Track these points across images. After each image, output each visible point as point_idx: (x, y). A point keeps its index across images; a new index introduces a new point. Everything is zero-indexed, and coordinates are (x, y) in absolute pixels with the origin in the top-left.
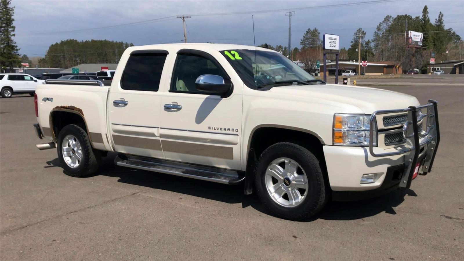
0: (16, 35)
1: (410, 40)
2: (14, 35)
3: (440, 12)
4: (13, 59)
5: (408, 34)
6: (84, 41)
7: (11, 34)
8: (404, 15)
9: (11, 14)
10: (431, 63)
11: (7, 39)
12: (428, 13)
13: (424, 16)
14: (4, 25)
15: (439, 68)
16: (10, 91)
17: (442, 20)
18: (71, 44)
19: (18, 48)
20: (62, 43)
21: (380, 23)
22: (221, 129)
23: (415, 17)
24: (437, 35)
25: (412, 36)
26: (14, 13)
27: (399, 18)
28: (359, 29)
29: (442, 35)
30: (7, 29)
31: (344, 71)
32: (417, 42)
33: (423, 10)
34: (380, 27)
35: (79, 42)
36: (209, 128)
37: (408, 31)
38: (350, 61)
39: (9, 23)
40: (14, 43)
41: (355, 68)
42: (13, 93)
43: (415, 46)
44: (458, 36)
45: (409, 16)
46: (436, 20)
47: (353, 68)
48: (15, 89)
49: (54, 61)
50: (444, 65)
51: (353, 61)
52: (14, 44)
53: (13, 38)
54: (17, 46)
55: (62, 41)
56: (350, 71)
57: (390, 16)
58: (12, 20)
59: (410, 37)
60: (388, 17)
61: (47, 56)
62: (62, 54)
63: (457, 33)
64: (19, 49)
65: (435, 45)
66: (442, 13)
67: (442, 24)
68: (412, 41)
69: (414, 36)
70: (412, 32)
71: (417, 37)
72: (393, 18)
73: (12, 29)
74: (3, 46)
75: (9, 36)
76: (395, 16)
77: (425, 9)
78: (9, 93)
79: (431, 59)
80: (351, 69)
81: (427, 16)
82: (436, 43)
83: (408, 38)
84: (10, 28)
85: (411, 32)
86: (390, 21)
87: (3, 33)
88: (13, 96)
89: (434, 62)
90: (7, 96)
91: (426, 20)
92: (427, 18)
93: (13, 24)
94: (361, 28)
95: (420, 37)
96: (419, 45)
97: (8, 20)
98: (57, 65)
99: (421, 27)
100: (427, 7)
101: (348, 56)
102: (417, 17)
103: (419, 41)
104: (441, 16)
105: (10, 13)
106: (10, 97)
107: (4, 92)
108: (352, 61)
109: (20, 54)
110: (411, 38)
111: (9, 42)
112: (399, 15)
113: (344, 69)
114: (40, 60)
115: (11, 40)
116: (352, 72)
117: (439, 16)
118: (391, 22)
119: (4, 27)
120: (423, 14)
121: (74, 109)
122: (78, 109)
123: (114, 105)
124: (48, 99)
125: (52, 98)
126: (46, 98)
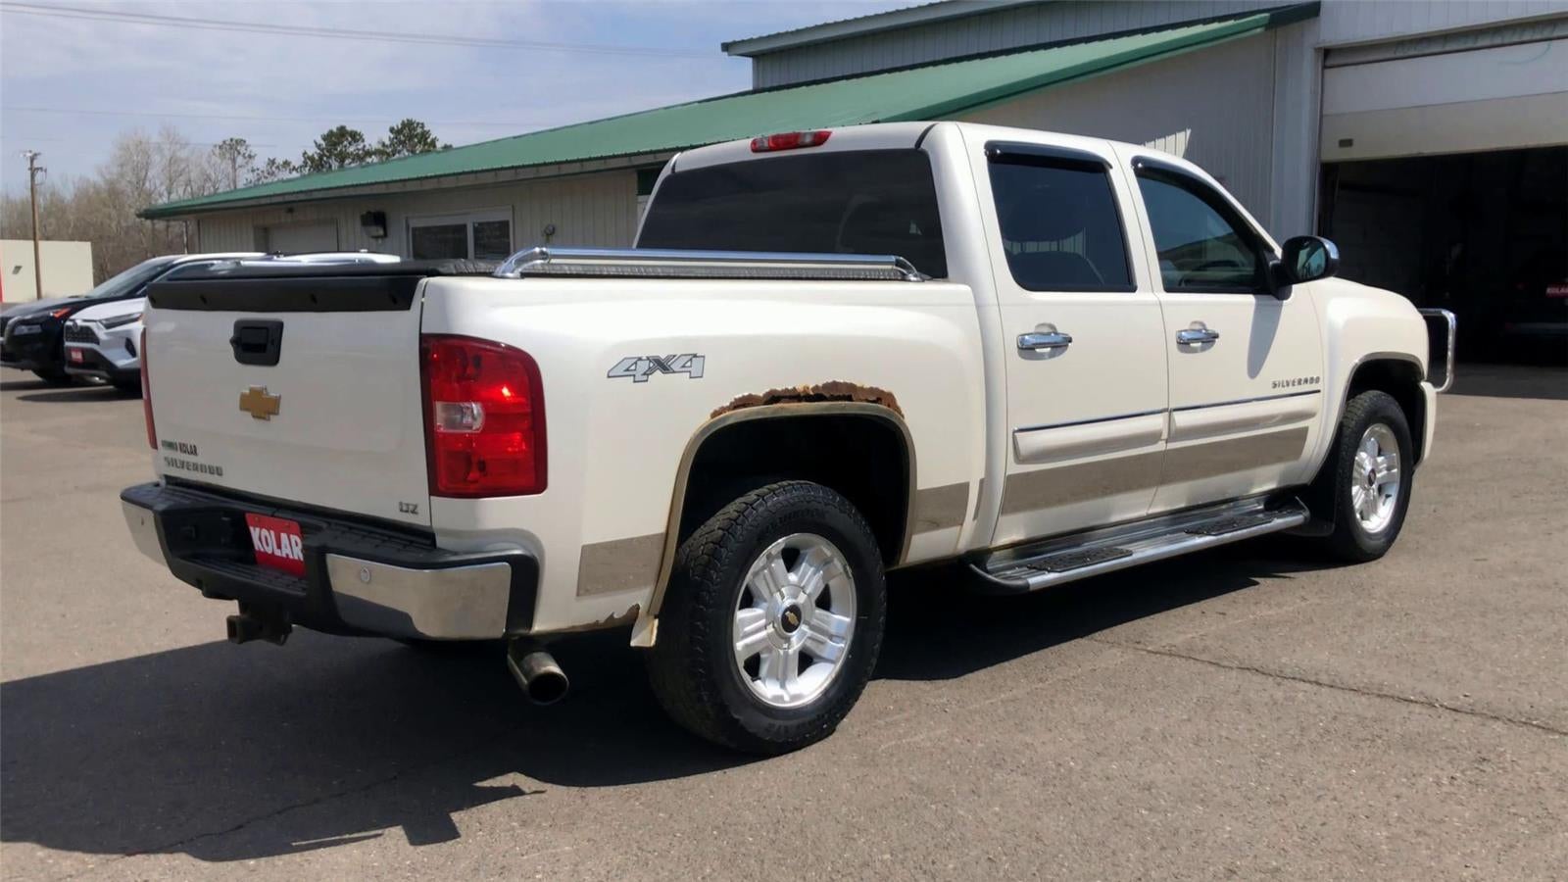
121: (849, 398)
122: (872, 390)
123: (1024, 352)
124: (662, 365)
125: (695, 356)
126: (648, 358)
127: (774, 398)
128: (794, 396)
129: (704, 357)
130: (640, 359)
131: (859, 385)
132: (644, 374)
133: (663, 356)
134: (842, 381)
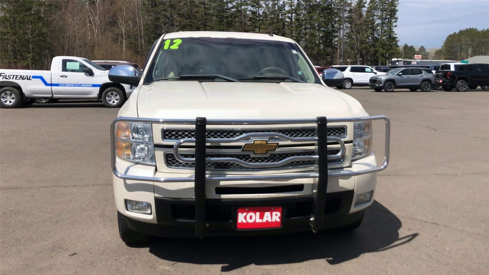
0: (397, 26)
2: (396, 26)
4: (392, 51)
6: (485, 30)
7: (394, 26)
9: (396, 5)
11: (390, 30)
14: (388, 17)
16: (350, 83)
18: (470, 33)
19: (398, 39)
20: (461, 32)
26: (398, 4)
30: (391, 20)
35: (480, 30)
39: (393, 14)
40: (394, 34)
42: (353, 85)
48: (355, 81)
49: (450, 52)
52: (394, 36)
53: (394, 29)
54: (397, 38)
55: (460, 30)
58: (396, 11)
61: (444, 47)
62: (459, 44)
64: (399, 41)
73: (395, 20)
74: (386, 38)
75: (392, 27)
78: (349, 85)
84: (393, 19)
87: (387, 24)
88: (353, 87)
90: (347, 87)
93: (397, 15)
97: (393, 11)
98: (452, 57)
105: (395, 3)
106: (350, 88)
107: (345, 83)
109: (399, 46)
111: (390, 34)
114: (436, 51)
115: (393, 32)
119: (388, 19)
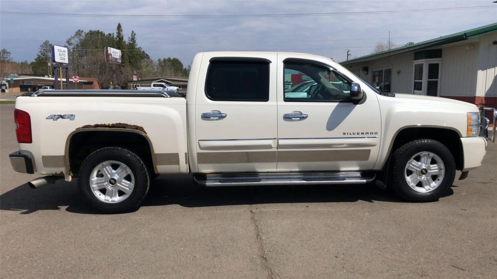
1: (110, 56)
3: (133, 31)
5: (108, 51)
8: (96, 30)
10: (134, 80)
12: (122, 30)
13: (119, 33)
15: (139, 85)
17: (135, 39)
21: (71, 36)
22: (358, 134)
23: (108, 34)
24: (132, 53)
25: (111, 53)
27: (91, 33)
28: (46, 42)
29: (136, 53)
31: (40, 87)
32: (116, 59)
33: (117, 28)
34: (70, 41)
36: (344, 134)
37: (108, 47)
38: (45, 76)
41: (54, 84)
43: (116, 63)
44: (147, 55)
45: (102, 32)
46: (130, 38)
47: (50, 84)
50: (142, 82)
51: (49, 77)
56: (48, 87)
57: (81, 30)
59: (110, 53)
60: (79, 31)
63: (146, 52)
65: (130, 62)
66: (134, 32)
67: (135, 42)
68: (112, 58)
69: (113, 52)
70: (112, 49)
71: (116, 54)
72: (85, 33)
76: (87, 31)
77: (119, 27)
79: (134, 76)
80: (49, 85)
81: (121, 34)
82: (132, 60)
83: (108, 55)
85: (110, 49)
86: (82, 36)
89: (136, 79)
91: (120, 38)
92: (122, 36)
94: (48, 40)
95: (119, 54)
96: (118, 62)
99: (117, 44)
100: (121, 25)
101: (32, 71)
102: (110, 34)
103: (118, 58)
104: (133, 35)
108: (47, 76)
110: (111, 55)
112: (91, 31)
113: (39, 85)
116: (50, 88)
117: (132, 35)
118: (84, 37)
120: (117, 31)
121: (125, 128)
122: (134, 126)
123: (203, 118)
124: (62, 117)
125: (72, 115)
126: (58, 115)
127: (97, 126)
128: (104, 126)
129: (75, 115)
130: (56, 115)
131: (129, 124)
132: (56, 119)
133: (62, 115)
134: (122, 123)
